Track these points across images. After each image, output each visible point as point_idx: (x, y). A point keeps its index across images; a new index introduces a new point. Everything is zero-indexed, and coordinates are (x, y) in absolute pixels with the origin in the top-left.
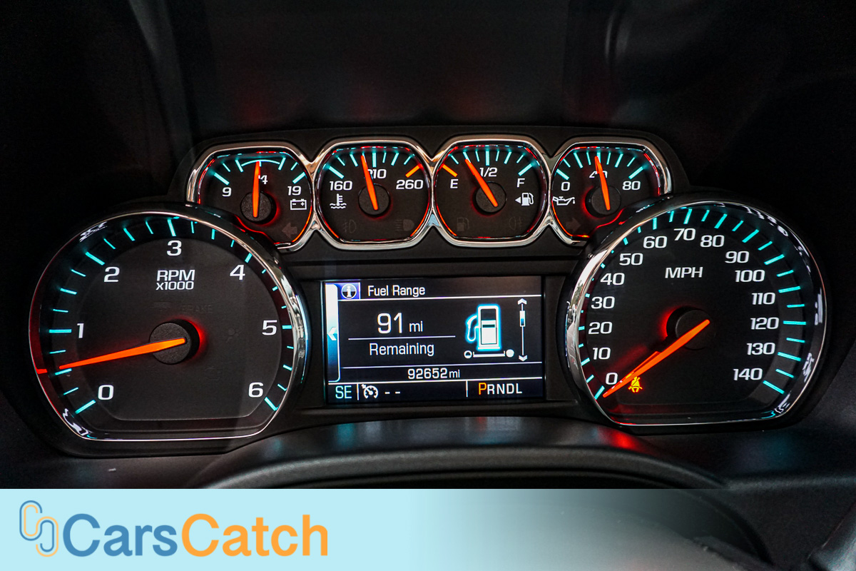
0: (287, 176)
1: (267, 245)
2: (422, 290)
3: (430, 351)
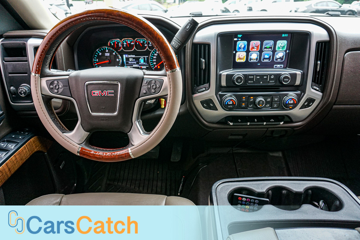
0: (119, 43)
1: (117, 51)
2: (134, 56)
3: (136, 63)
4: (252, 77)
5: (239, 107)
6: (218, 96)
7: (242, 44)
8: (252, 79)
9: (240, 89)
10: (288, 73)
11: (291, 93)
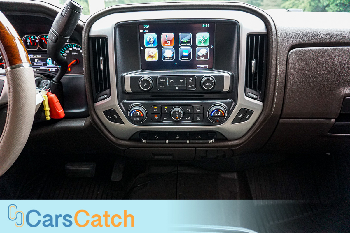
2: (41, 56)
3: (42, 65)
4: (164, 80)
5: (150, 120)
6: (122, 104)
7: (150, 37)
8: (164, 83)
9: (153, 96)
10: (212, 76)
11: (218, 102)
